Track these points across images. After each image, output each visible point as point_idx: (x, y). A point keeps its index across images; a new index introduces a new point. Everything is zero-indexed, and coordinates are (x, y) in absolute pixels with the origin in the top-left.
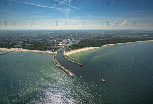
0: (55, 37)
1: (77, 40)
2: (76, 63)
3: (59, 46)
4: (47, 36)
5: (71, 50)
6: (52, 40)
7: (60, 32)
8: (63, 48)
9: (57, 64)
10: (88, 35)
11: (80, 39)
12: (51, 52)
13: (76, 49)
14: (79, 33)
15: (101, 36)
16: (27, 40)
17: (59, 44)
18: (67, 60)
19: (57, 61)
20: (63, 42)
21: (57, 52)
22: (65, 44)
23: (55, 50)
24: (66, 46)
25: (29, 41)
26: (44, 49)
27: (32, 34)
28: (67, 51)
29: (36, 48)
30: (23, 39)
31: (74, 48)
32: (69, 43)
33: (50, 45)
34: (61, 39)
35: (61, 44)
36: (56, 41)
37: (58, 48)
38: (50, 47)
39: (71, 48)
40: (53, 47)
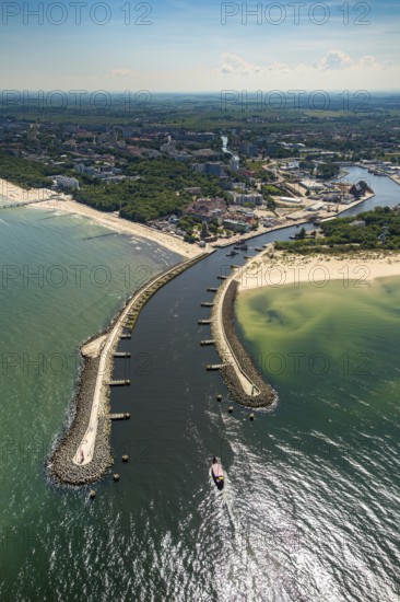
0: (315, 145)
2: (227, 368)
3: (272, 206)
4: (278, 131)
5: (318, 251)
6: (274, 162)
8: (290, 223)
9: (105, 337)
12: (173, 243)
13: (362, 248)
16: (143, 154)
17: (290, 196)
18: (200, 324)
19: (130, 317)
20: (329, 183)
21: (209, 249)
22: (325, 200)
23: (204, 235)
24: (323, 213)
25: (151, 156)
26: (157, 214)
27: (212, 118)
28: (279, 254)
29: (121, 202)
30: (134, 143)
31: (354, 242)
32: (371, 191)
33: (219, 190)
34: (342, 159)
35: (299, 195)
36: (296, 169)
37: (248, 219)
38: (202, 207)
39: (333, 237)
40: (217, 210)
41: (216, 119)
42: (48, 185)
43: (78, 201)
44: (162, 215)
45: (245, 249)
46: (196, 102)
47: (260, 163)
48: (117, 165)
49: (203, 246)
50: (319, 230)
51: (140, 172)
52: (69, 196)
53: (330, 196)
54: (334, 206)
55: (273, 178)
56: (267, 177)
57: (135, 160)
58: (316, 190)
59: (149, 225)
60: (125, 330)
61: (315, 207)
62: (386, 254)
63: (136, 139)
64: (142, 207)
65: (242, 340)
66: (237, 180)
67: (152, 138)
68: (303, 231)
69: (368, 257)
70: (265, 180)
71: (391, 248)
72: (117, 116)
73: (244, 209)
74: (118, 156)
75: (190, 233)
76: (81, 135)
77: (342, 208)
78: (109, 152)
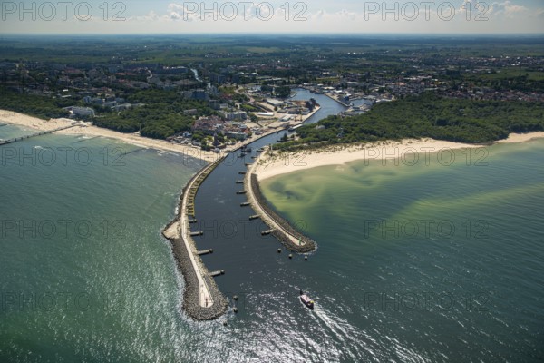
0: (266, 74)
1: (369, 93)
2: (276, 232)
3: (254, 119)
4: (233, 64)
5: (301, 148)
6: (241, 88)
7: (311, 45)
8: (273, 131)
9: (177, 224)
10: (451, 68)
11: (390, 90)
12: (195, 153)
13: (329, 144)
14: (407, 52)
15: (532, 76)
16: (135, 85)
17: (263, 111)
18: (242, 206)
19: (188, 207)
20: (287, 101)
21: (223, 154)
22: (290, 113)
23: (216, 144)
24: (292, 123)
25: (142, 86)
26: (172, 131)
27: (176, 55)
28: (276, 152)
29: (139, 125)
30: (123, 77)
31: (324, 140)
32: (318, 105)
33: (212, 111)
34: (289, 83)
35: (270, 110)
36: (259, 91)
37: (243, 130)
38: (205, 124)
39: (308, 138)
40: (218, 125)
41: (180, 55)
42: (66, 115)
43: (98, 126)
44: (177, 132)
45: (249, 151)
46: (157, 43)
47: (231, 89)
48: (117, 96)
49: (218, 152)
50: (295, 134)
51: (141, 100)
52: (89, 123)
53: (292, 110)
54: (299, 117)
55: (247, 100)
56: (242, 99)
57: (131, 90)
58: (281, 106)
59: (169, 140)
60: (189, 216)
61: (285, 118)
62: (346, 147)
63: (123, 74)
64: (159, 127)
65: (277, 213)
66: (221, 102)
67: (134, 72)
68: (285, 135)
69: (335, 150)
70: (240, 101)
71: (348, 142)
72: (95, 55)
73: (238, 123)
74: (114, 88)
75: (205, 143)
76: (71, 72)
77: (304, 117)
78: (104, 85)
